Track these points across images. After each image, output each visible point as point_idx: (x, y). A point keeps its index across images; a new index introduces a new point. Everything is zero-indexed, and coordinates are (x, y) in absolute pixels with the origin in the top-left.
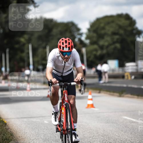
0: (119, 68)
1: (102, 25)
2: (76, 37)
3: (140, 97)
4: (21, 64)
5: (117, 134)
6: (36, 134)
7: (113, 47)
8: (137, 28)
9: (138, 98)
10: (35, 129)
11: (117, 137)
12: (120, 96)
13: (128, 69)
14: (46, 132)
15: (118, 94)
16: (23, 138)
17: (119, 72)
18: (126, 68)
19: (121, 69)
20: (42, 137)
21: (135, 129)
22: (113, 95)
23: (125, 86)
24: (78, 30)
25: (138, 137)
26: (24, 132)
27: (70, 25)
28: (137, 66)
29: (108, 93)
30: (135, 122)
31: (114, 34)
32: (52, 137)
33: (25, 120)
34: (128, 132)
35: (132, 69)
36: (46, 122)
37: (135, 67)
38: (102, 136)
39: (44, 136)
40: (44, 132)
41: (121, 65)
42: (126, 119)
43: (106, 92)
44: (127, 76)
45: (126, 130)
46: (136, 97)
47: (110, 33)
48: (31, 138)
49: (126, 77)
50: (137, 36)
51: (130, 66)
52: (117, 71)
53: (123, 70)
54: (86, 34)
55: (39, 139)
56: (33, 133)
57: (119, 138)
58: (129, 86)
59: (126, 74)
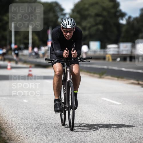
0: (101, 50)
1: (87, 6)
2: (60, 17)
3: (120, 79)
4: (3, 42)
5: (95, 115)
6: (14, 112)
7: (95, 28)
8: (120, 11)
9: (118, 80)
10: (13, 107)
11: (95, 117)
12: (100, 77)
13: (109, 51)
14: (25, 111)
15: (98, 76)
16: (2, 116)
17: (100, 53)
18: (107, 50)
19: (102, 51)
20: (21, 115)
21: (113, 111)
22: (93, 76)
23: (105, 67)
24: (62, 10)
25: (116, 119)
26: (3, 111)
27: (54, 5)
28: (119, 48)
29: (89, 74)
30: (113, 104)
31: (97, 15)
32: (31, 116)
33: (4, 98)
34: (106, 113)
35: (113, 51)
36: (25, 101)
37: (117, 50)
38: (80, 116)
39: (23, 115)
40: (23, 111)
41: (103, 47)
42: (105, 101)
43: (86, 73)
44: (109, 58)
45: (104, 111)
46: (116, 79)
47: (93, 14)
48: (9, 116)
49: (107, 59)
50: (120, 18)
51: (112, 48)
52: (99, 53)
53: (104, 52)
54: (69, 14)
55: (17, 117)
56: (11, 111)
57: (97, 119)
58: (110, 67)
59: (107, 56)
